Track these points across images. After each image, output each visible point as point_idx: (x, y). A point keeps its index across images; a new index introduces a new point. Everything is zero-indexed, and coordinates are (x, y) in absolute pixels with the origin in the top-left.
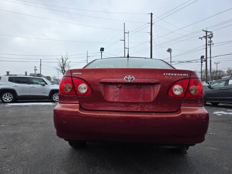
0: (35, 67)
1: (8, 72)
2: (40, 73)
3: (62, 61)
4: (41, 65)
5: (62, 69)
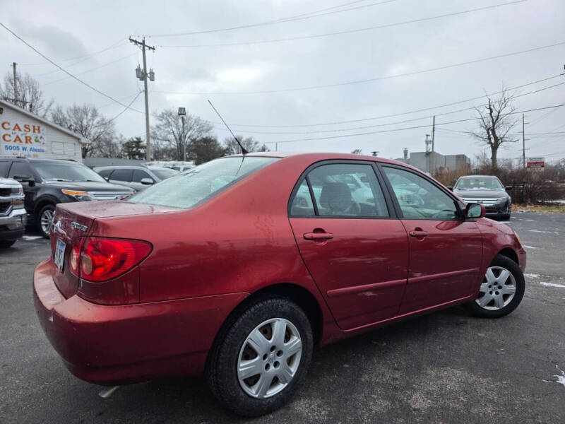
0: (427, 135)
1: (375, 153)
2: (431, 150)
3: (489, 111)
4: (434, 130)
5: (488, 133)
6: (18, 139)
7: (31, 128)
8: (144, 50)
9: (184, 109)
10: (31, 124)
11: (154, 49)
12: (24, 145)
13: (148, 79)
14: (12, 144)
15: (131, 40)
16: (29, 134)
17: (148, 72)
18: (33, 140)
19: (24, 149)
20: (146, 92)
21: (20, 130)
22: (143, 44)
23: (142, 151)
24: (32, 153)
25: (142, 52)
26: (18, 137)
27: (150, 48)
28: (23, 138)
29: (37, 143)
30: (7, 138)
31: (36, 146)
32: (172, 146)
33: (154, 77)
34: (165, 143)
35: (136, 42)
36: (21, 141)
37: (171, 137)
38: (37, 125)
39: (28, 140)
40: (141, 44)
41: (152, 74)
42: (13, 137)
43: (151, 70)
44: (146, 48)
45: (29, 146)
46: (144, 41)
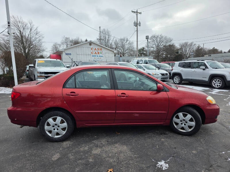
6: (96, 53)
7: (99, 49)
8: (137, 15)
9: (148, 36)
10: (99, 48)
11: (141, 13)
12: (97, 55)
13: (138, 26)
14: (94, 55)
15: (132, 12)
16: (99, 51)
17: (138, 23)
18: (100, 53)
19: (97, 56)
20: (137, 31)
21: (96, 50)
22: (137, 12)
23: (145, 52)
24: (99, 57)
25: (136, 15)
26: (96, 52)
27: (140, 13)
28: (97, 53)
29: (101, 54)
30: (93, 53)
31: (101, 55)
32: (155, 50)
33: (140, 25)
34: (152, 49)
35: (134, 12)
36: (96, 54)
37: (154, 46)
38: (101, 48)
39: (98, 53)
40: (136, 12)
41: (140, 23)
42: (94, 53)
43: (140, 22)
44: (138, 13)
45: (98, 55)
46: (137, 11)
